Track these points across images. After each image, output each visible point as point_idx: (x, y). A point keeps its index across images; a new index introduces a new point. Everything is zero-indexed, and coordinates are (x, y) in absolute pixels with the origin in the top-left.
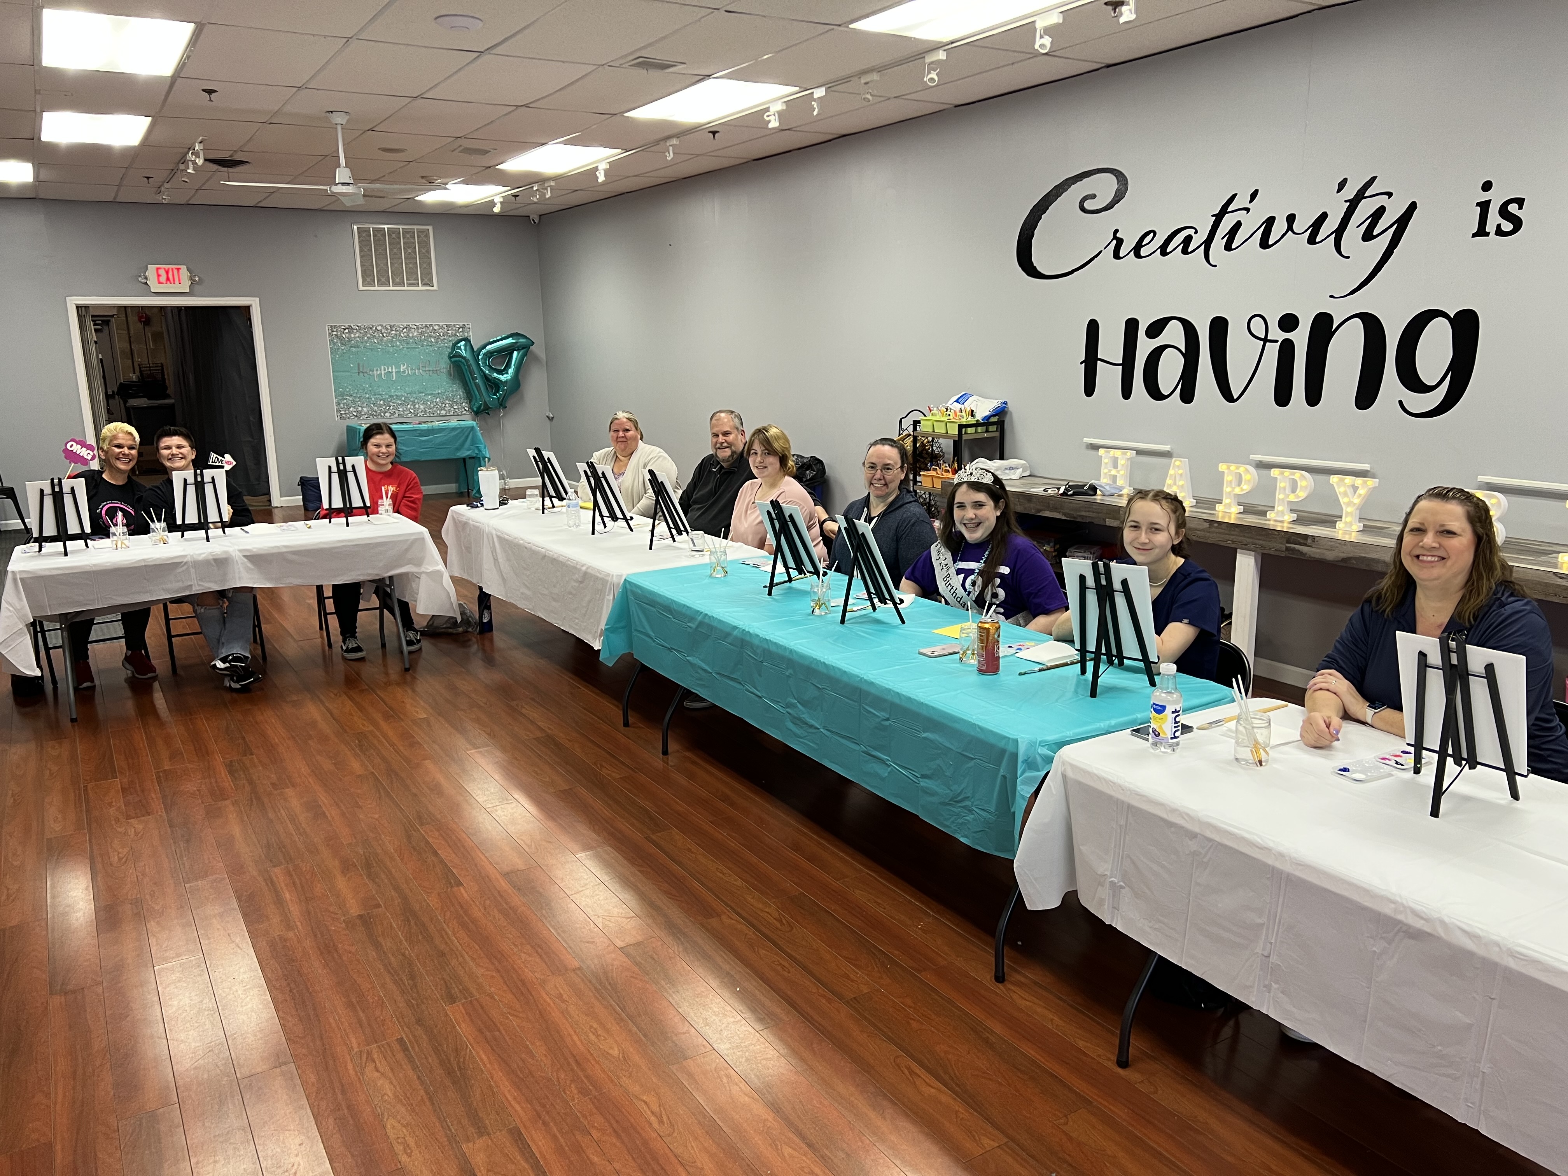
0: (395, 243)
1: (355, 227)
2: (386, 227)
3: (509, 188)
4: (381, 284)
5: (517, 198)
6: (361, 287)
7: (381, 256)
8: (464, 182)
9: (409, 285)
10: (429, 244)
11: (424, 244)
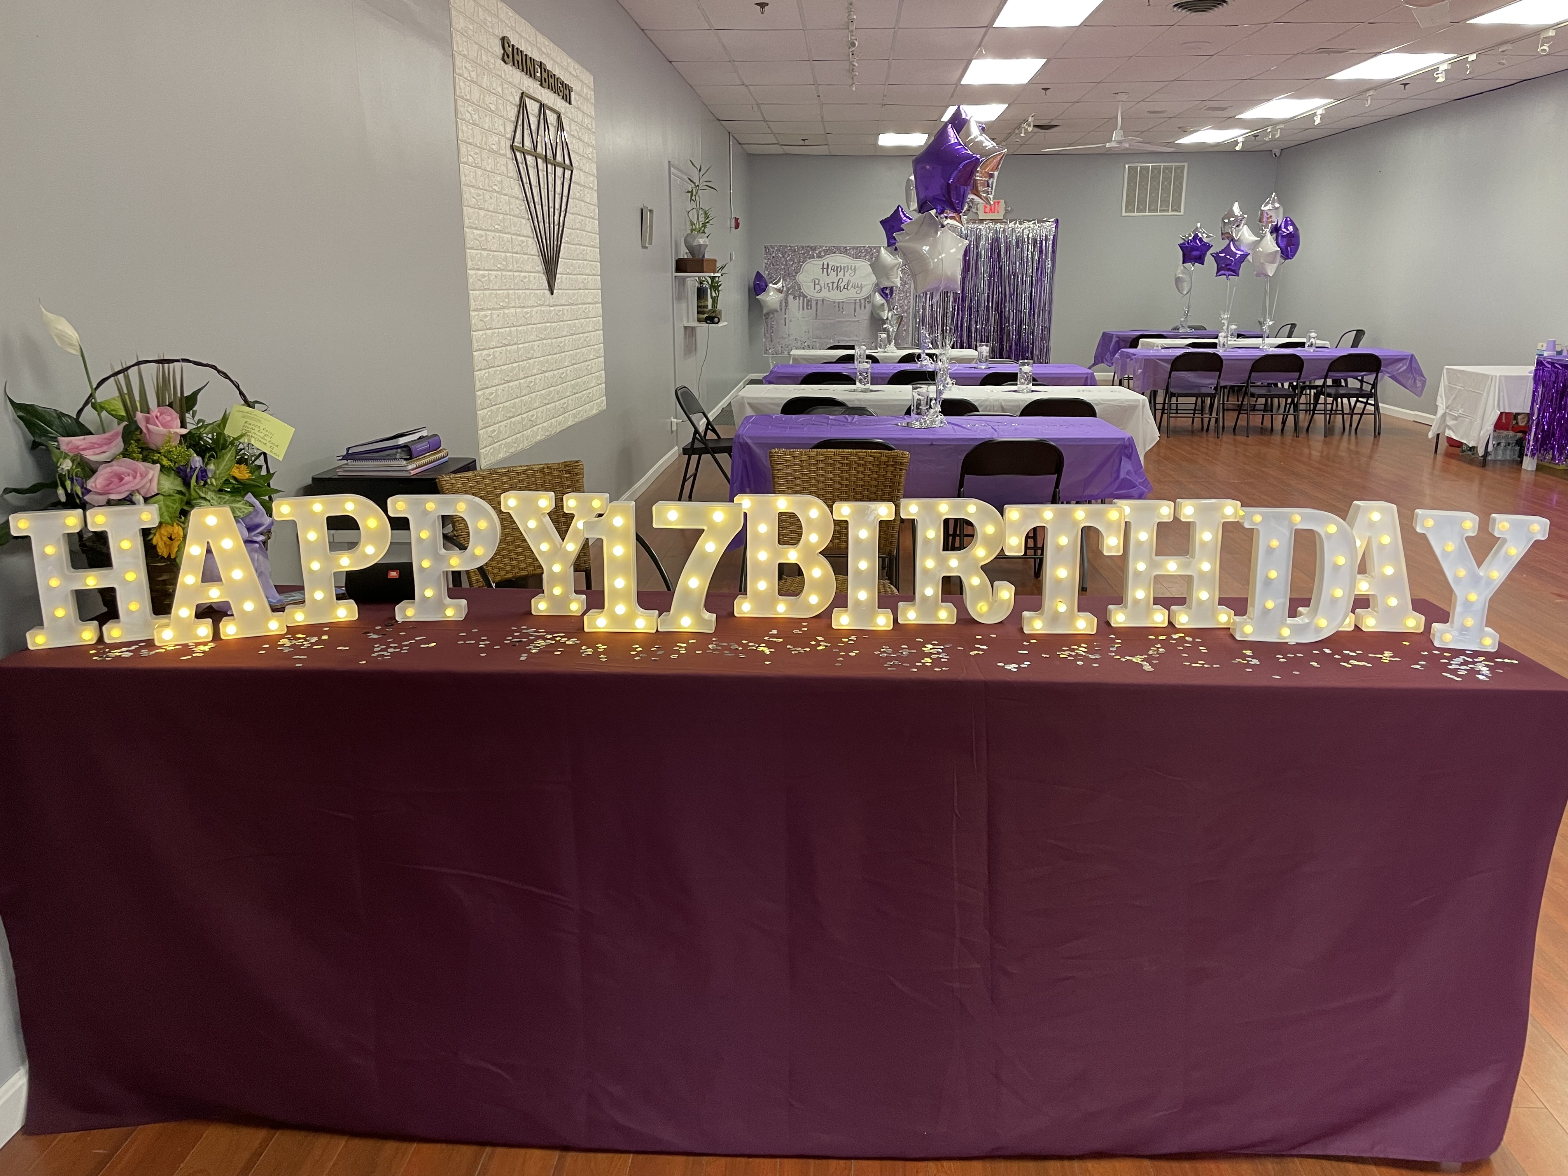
0: (1155, 178)
1: (1127, 166)
2: (1150, 165)
3: (1249, 131)
4: (1139, 210)
5: (1257, 138)
6: (1124, 214)
7: (1143, 188)
8: (1213, 128)
9: (1161, 211)
10: (1182, 178)
11: (1179, 178)
